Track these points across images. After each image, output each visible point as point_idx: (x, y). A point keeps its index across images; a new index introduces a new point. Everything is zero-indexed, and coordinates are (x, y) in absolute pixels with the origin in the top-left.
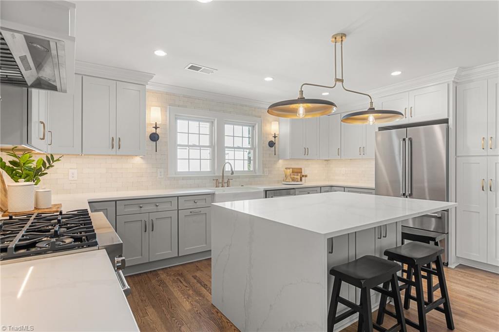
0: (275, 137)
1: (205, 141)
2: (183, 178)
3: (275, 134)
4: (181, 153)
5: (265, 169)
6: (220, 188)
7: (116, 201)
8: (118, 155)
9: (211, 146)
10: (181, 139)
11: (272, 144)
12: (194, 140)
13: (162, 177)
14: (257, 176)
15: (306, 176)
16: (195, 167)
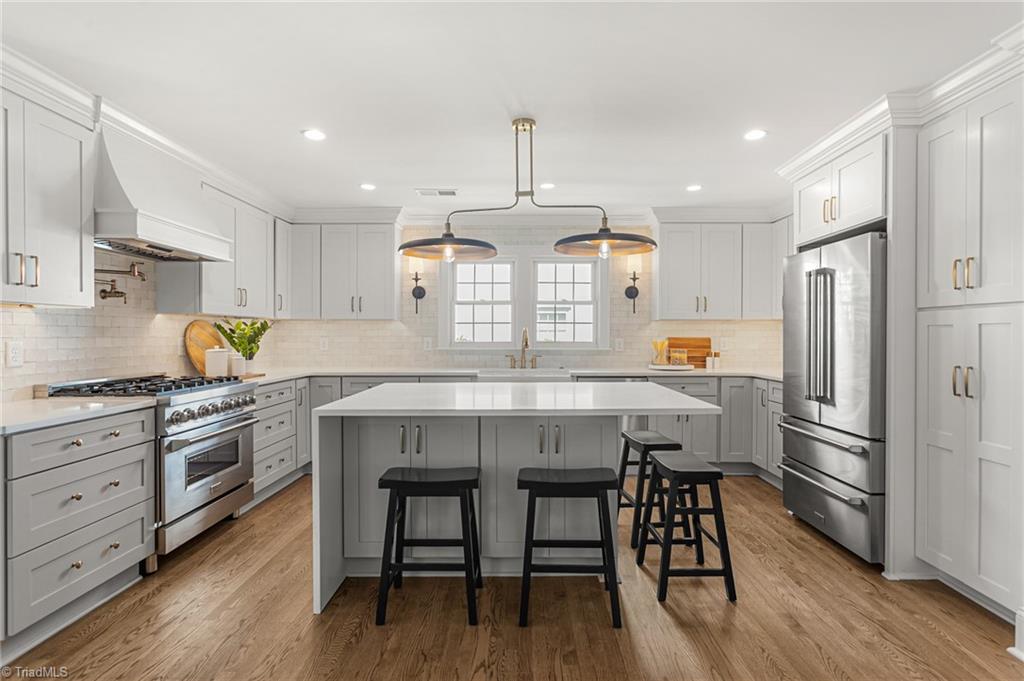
0: (634, 279)
1: (504, 293)
2: (461, 353)
3: (634, 273)
4: (461, 313)
5: (617, 340)
6: (518, 370)
7: (341, 377)
8: (361, 320)
9: (514, 302)
10: (463, 293)
11: (632, 293)
12: (484, 293)
13: (429, 349)
14: (600, 353)
15: (716, 355)
16: (483, 335)
